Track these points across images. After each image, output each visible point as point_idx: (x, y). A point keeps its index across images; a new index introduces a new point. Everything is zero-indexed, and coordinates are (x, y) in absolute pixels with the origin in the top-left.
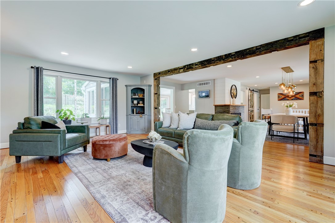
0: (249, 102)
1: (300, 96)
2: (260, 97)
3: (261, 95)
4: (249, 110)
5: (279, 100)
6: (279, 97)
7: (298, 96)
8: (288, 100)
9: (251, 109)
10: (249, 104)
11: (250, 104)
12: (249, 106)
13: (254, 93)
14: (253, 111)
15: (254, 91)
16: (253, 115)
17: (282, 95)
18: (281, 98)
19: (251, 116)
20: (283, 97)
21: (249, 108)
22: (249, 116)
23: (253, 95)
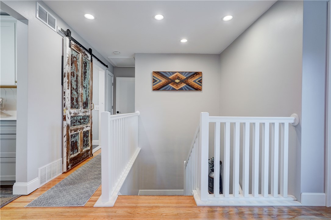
0: (66, 85)
1: (195, 81)
2: (114, 84)
5: (155, 89)
6: (154, 81)
7: (191, 81)
8: (174, 89)
9: (73, 111)
10: (64, 93)
11: (68, 92)
12: (64, 99)
13: (92, 61)
14: (87, 120)
15: (92, 55)
16: (90, 132)
17: (160, 76)
18: (159, 85)
19: (77, 137)
20: (163, 82)
21: (64, 109)
22: (64, 142)
23: (88, 67)
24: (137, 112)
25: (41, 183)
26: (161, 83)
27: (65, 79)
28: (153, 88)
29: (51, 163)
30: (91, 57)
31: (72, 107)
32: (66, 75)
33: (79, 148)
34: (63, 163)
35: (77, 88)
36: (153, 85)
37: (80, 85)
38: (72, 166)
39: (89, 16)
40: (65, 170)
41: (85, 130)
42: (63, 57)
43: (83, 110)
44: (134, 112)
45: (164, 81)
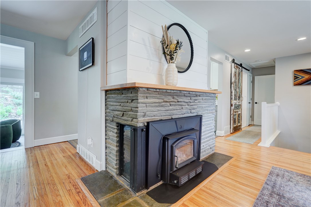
0: (232, 88)
2: (253, 82)
3: (256, 77)
4: (231, 105)
5: (295, 85)
6: (296, 78)
9: (235, 101)
10: (231, 92)
11: (233, 91)
12: (231, 95)
13: (242, 71)
14: (239, 107)
15: (242, 67)
16: (240, 114)
17: (303, 73)
18: (301, 81)
19: (236, 116)
20: (306, 78)
21: (232, 100)
22: (231, 117)
23: (240, 75)
24: (278, 103)
25: (225, 134)
26: (304, 78)
27: (232, 85)
28: (294, 84)
29: (227, 127)
30: (242, 68)
31: (235, 100)
32: (233, 83)
33: (236, 123)
34: (231, 128)
35: (236, 89)
36: (294, 81)
37: (237, 87)
38: (234, 131)
39: (247, 50)
40: (232, 132)
41: (239, 113)
42: (231, 74)
43: (238, 101)
44: (274, 103)
45: (308, 77)
